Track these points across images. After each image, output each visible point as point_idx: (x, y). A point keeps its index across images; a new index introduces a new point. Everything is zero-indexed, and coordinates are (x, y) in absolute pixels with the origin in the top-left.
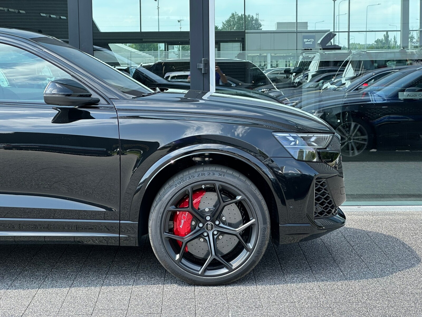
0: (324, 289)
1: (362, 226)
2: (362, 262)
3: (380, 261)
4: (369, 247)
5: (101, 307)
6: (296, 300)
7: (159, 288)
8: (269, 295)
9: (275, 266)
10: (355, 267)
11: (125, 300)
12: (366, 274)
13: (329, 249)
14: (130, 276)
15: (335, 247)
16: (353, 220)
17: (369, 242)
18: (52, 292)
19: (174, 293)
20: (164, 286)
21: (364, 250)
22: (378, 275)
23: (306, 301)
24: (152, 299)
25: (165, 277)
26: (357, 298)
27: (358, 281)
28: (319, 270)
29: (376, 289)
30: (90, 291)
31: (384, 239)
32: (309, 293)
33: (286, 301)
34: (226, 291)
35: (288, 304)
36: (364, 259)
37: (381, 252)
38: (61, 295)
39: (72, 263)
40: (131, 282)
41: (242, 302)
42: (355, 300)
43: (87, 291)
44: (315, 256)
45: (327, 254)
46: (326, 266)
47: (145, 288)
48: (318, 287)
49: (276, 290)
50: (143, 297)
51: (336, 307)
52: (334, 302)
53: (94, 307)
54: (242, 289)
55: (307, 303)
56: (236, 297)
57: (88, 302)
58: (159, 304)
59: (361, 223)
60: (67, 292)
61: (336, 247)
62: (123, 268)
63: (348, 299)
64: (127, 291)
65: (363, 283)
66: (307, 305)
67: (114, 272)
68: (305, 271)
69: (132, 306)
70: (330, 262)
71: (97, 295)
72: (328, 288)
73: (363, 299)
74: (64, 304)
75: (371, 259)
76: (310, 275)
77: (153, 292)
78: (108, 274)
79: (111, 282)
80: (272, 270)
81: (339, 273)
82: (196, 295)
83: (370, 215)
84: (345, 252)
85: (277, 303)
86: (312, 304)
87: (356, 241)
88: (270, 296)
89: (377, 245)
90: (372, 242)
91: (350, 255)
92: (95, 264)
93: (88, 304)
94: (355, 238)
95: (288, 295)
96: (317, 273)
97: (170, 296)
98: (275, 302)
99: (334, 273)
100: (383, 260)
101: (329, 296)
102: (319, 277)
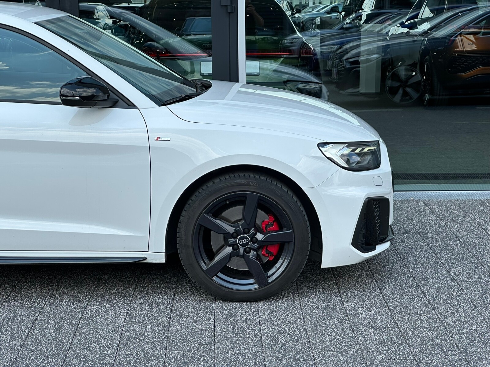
0: (402, 328)
1: (446, 221)
2: (452, 280)
3: (478, 278)
4: (460, 256)
5: (74, 360)
6: (363, 346)
7: (163, 325)
8: (323, 338)
9: (329, 287)
10: (444, 288)
11: (111, 347)
12: (461, 300)
13: (404, 259)
14: (122, 304)
15: (412, 256)
16: (432, 212)
17: (459, 247)
18: (5, 331)
19: (184, 335)
20: (171, 321)
21: (453, 260)
22: (478, 302)
23: (378, 349)
24: (150, 345)
25: (172, 307)
26: (453, 343)
27: (451, 312)
28: (393, 294)
29: (478, 328)
30: (60, 331)
31: (479, 242)
32: (381, 334)
33: (349, 348)
34: (261, 331)
35: (352, 354)
36: (455, 276)
37: (478, 263)
38: (18, 337)
39: (41, 282)
40: (122, 315)
41: (283, 351)
42: (450, 347)
43: (57, 330)
44: (386, 271)
45: (402, 266)
46: (402, 287)
47: (142, 326)
48: (394, 324)
49: (333, 329)
50: (138, 341)
51: (423, 359)
52: (419, 350)
53: (64, 359)
54: (284, 327)
55: (380, 352)
56: (275, 342)
57: (57, 350)
58: (161, 355)
59: (444, 218)
60: (27, 332)
61: (414, 256)
62: (113, 291)
63: (439, 345)
64: (115, 330)
65: (459, 317)
66: (379, 357)
67: (99, 297)
68: (373, 295)
69: (121, 357)
70: (407, 281)
71: (71, 338)
72: (409, 325)
73: (461, 345)
74: (21, 353)
75: (465, 275)
76: (380, 303)
77: (153, 332)
78: (92, 301)
79: (94, 314)
80: (325, 294)
81: (422, 299)
82: (216, 337)
83: (455, 204)
84: (426, 263)
85: (336, 353)
86: (387, 354)
87: (440, 246)
88: (325, 339)
89: (470, 252)
90: (462, 248)
91: (435, 268)
92: (74, 283)
93: (55, 354)
94: (438, 241)
95: (351, 337)
96: (391, 300)
97: (178, 340)
98: (332, 351)
99: (415, 299)
100: (482, 276)
101: (411, 340)
102: (393, 307)
